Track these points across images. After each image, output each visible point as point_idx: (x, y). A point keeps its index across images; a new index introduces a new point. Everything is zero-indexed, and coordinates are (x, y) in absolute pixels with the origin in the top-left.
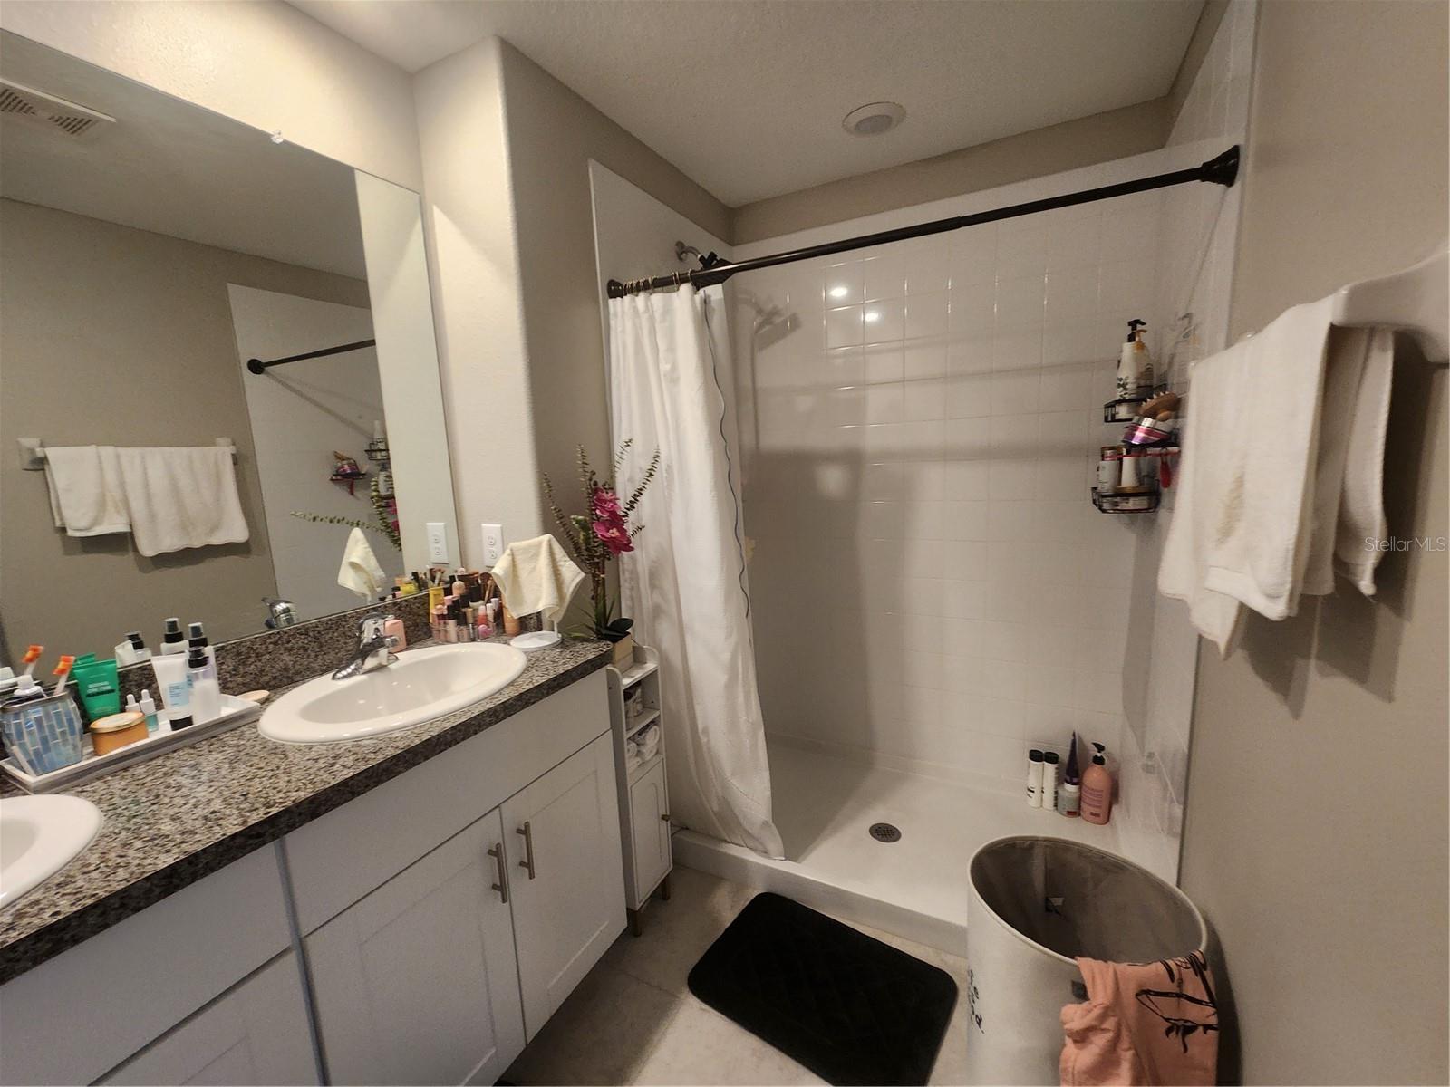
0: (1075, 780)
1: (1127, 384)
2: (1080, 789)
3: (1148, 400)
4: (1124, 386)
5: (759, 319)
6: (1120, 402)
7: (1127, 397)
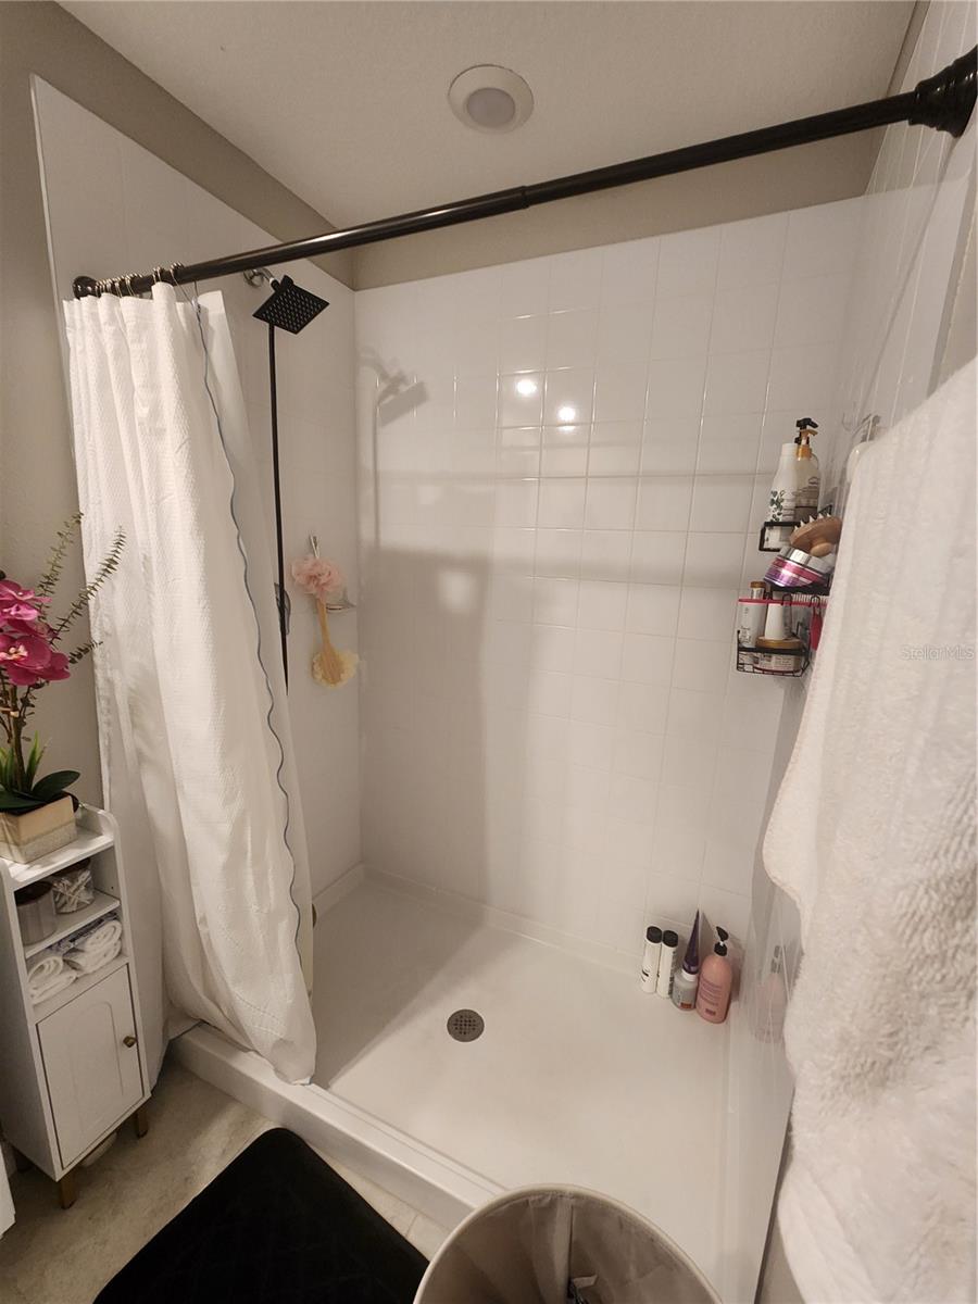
0: (693, 969)
1: (783, 500)
2: (699, 978)
3: (802, 523)
4: (777, 503)
5: (384, 386)
6: (770, 525)
7: (781, 519)
